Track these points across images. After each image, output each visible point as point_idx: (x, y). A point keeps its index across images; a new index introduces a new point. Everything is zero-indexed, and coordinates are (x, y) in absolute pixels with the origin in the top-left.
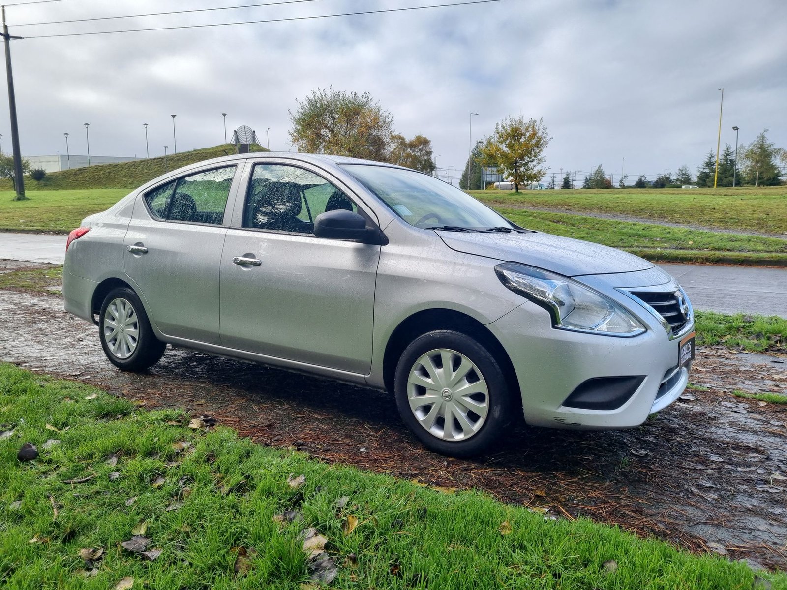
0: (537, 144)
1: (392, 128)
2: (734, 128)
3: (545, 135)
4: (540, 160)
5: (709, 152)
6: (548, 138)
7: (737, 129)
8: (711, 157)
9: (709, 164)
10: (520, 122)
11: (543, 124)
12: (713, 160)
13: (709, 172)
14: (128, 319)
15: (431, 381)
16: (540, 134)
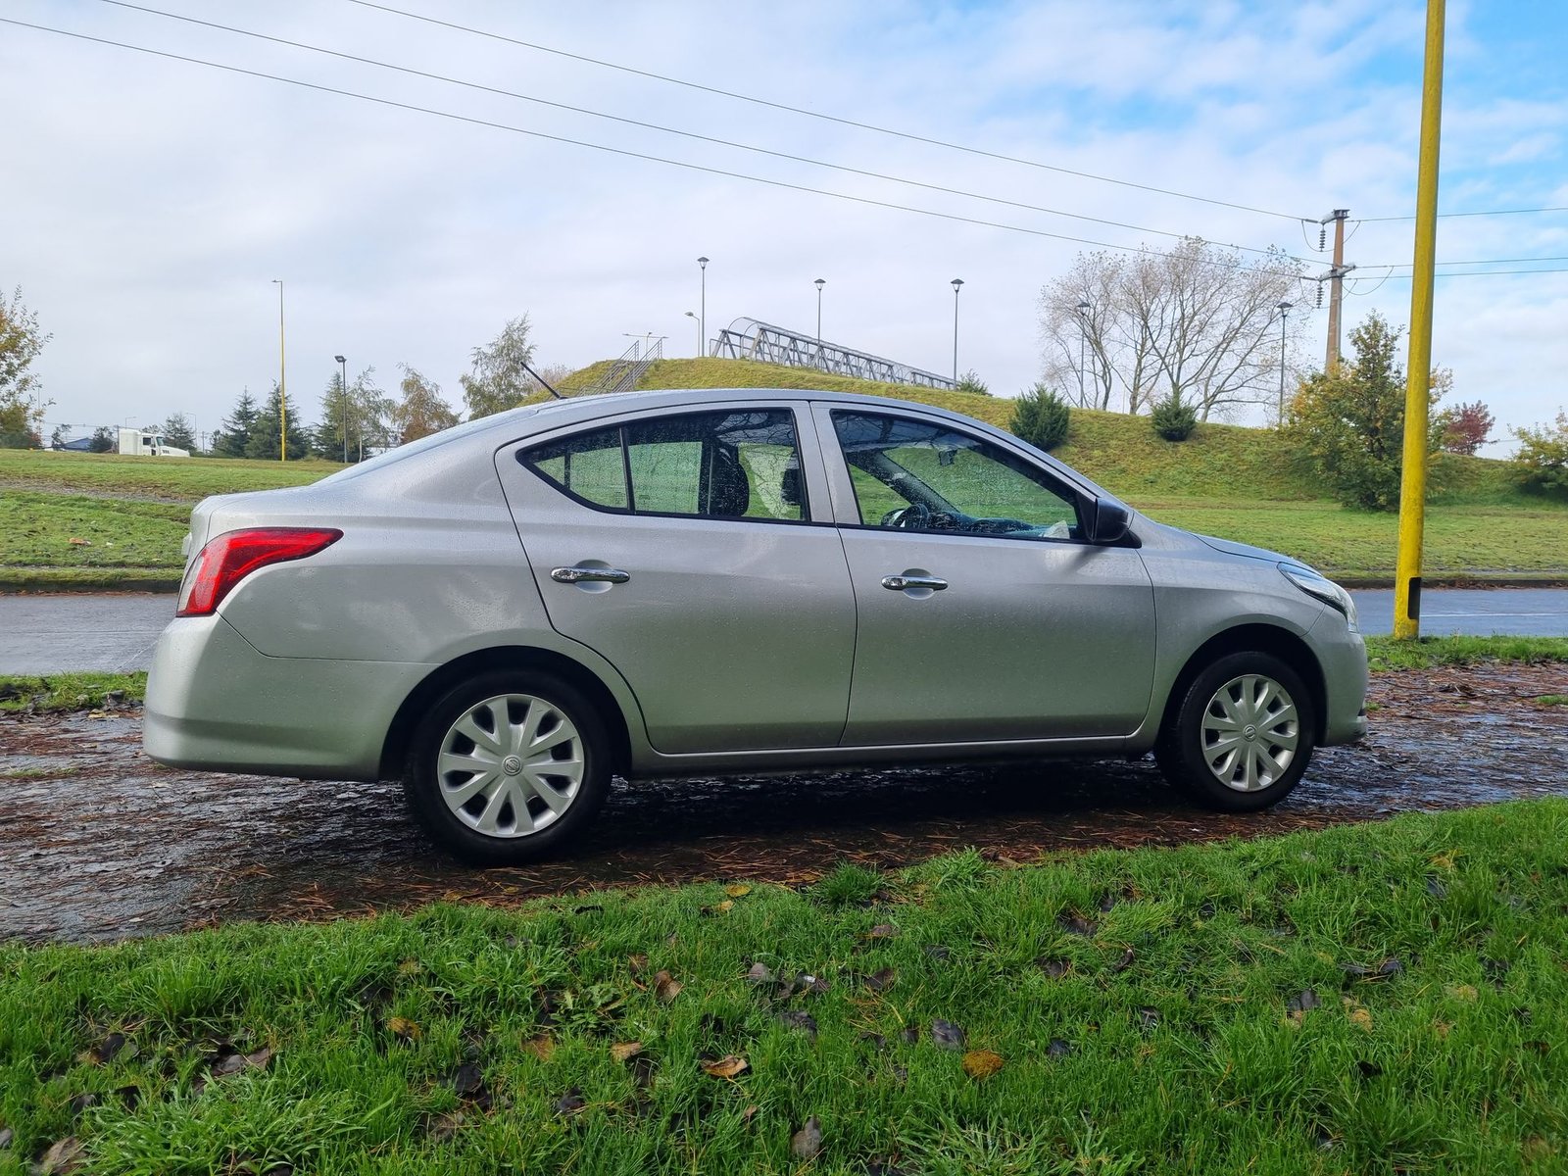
0: (13, 345)
2: (337, 358)
3: (32, 326)
5: (242, 393)
6: (41, 334)
7: (344, 361)
8: (247, 402)
9: (244, 415)
11: (21, 302)
12: (252, 408)
13: (246, 431)
14: (539, 740)
15: (1228, 720)
16: (17, 323)
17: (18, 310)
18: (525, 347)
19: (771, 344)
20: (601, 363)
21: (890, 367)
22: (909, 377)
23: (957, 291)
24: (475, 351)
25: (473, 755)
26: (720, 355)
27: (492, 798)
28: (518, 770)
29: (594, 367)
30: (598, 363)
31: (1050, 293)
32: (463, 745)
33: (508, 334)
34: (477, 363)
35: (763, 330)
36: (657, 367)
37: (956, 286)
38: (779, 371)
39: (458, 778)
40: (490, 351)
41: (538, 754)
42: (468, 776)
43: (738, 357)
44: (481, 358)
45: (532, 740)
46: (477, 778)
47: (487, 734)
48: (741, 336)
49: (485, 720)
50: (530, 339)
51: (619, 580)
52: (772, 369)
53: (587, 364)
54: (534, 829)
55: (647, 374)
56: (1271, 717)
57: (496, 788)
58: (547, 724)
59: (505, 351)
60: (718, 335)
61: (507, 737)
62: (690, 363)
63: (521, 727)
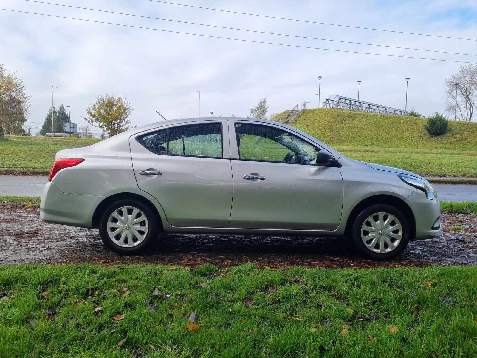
0: (124, 112)
1: (24, 92)
2: (211, 112)
3: (129, 107)
4: (127, 122)
6: (131, 109)
7: (213, 113)
10: (113, 98)
14: (135, 220)
15: (373, 228)
16: (125, 106)
17: (126, 103)
18: (265, 107)
19: (343, 103)
20: (287, 111)
21: (386, 108)
22: (393, 112)
23: (407, 82)
24: (251, 109)
25: (117, 223)
26: (325, 107)
27: (122, 235)
28: (129, 228)
29: (285, 112)
30: (286, 111)
31: (449, 80)
32: (115, 220)
33: (260, 103)
34: (251, 113)
35: (340, 99)
36: (304, 111)
37: (407, 80)
38: (343, 111)
39: (113, 229)
40: (255, 109)
41: (136, 224)
42: (116, 229)
43: (331, 107)
44: (252, 111)
45: (134, 219)
46: (118, 229)
47: (121, 217)
48: (332, 100)
49: (121, 213)
50: (267, 105)
51: (160, 174)
52: (341, 111)
53: (283, 112)
54: (133, 245)
55: (300, 114)
56: (391, 227)
57: (123, 232)
58: (139, 215)
59: (259, 109)
60: (325, 101)
61: (127, 219)
62: (314, 110)
63: (131, 216)
